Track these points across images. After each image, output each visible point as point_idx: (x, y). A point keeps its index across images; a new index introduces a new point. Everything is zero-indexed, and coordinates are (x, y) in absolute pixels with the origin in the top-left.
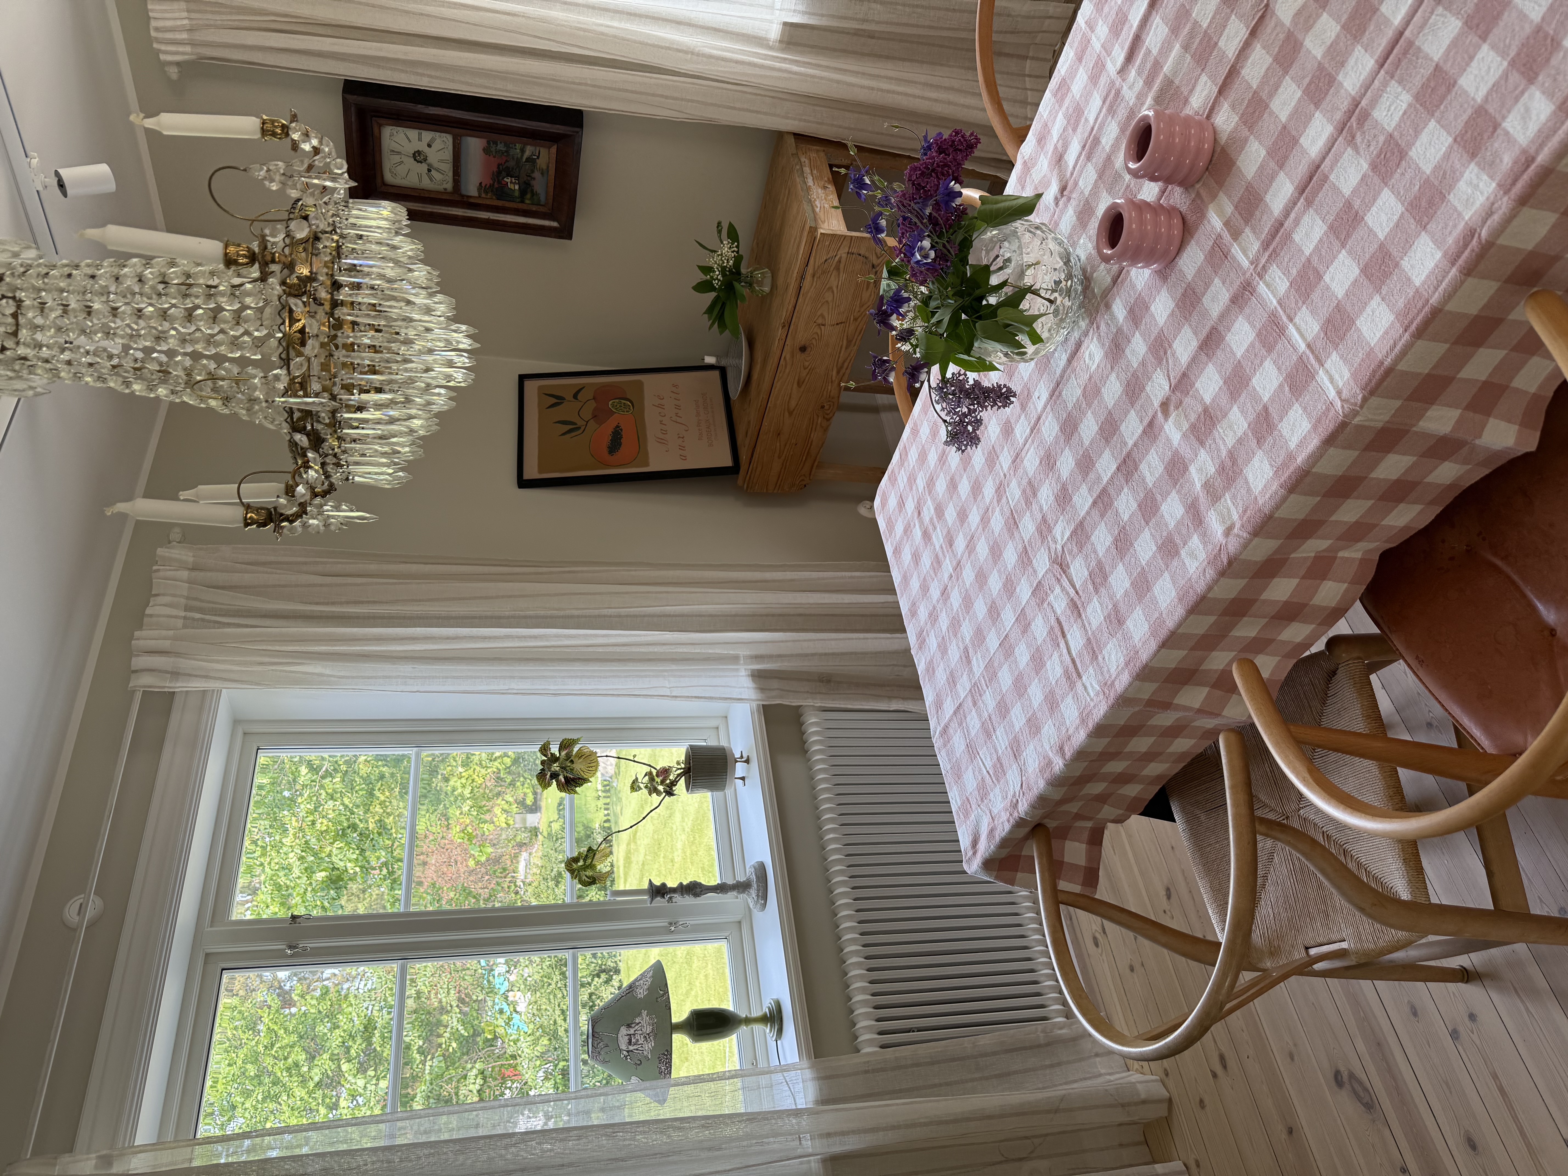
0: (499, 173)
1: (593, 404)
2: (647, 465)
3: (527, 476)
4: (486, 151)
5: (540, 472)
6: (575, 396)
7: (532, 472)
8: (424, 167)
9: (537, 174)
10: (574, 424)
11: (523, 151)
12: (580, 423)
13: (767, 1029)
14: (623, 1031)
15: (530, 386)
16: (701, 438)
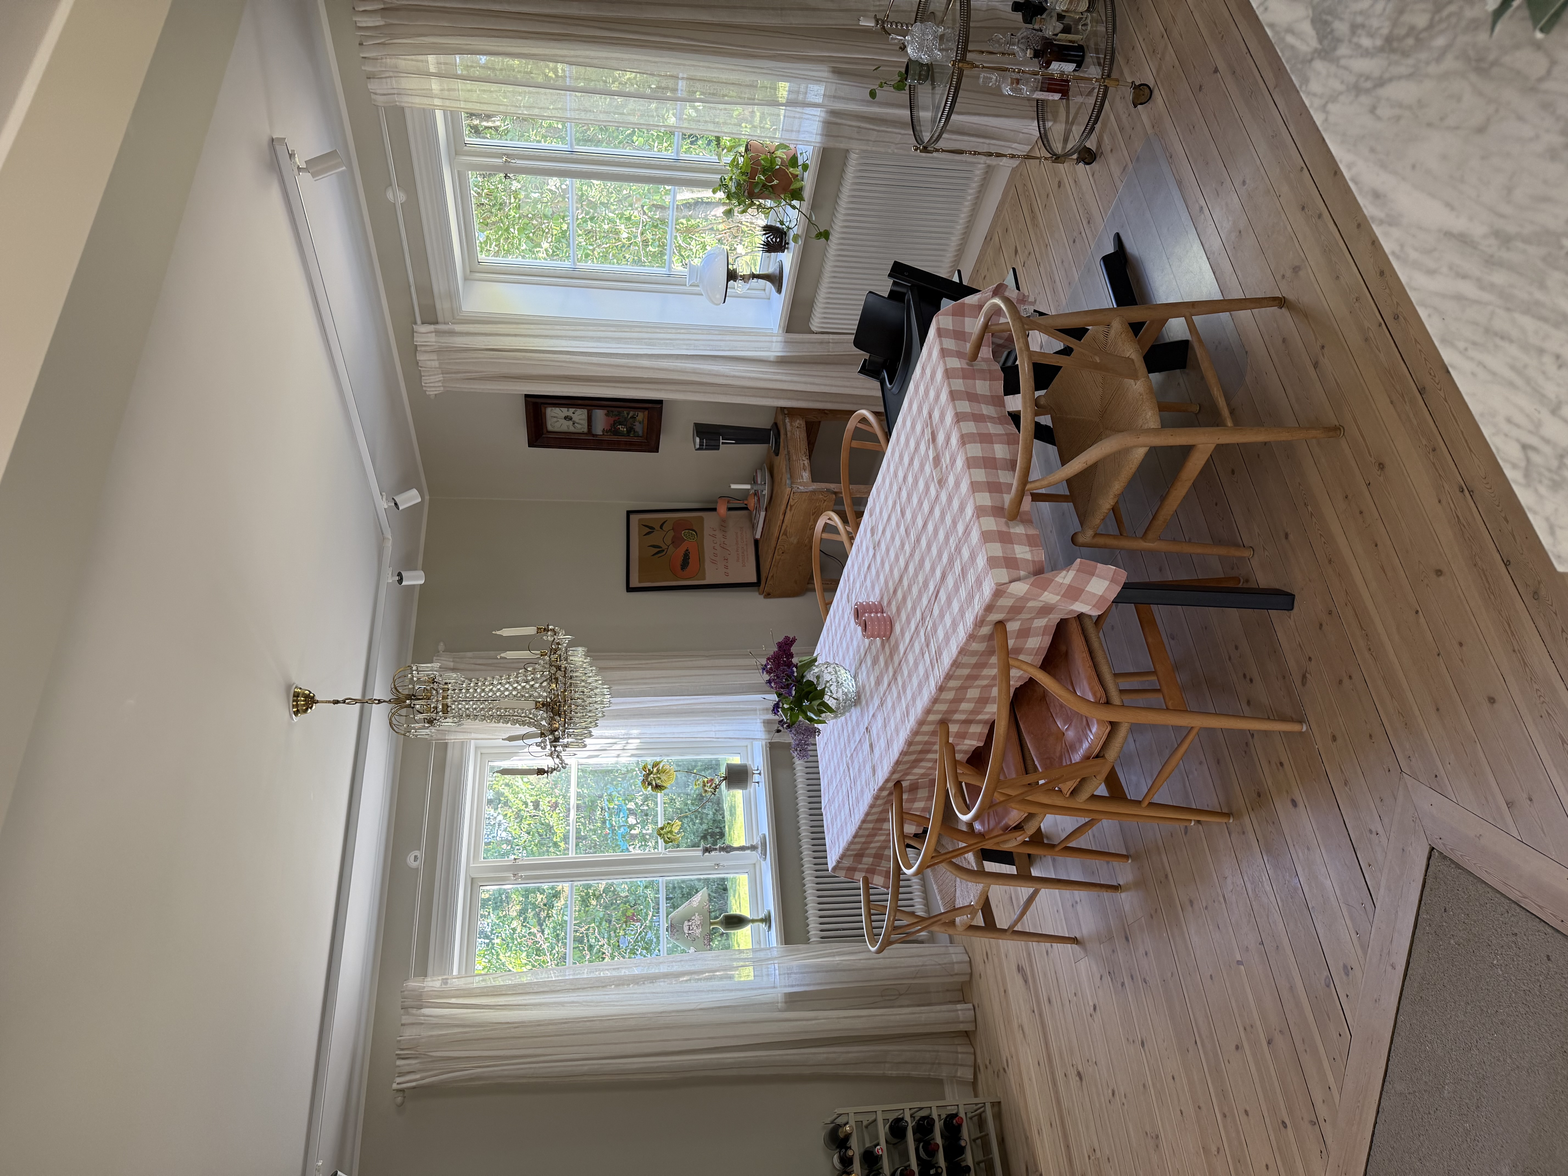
0: (614, 424)
1: (672, 533)
2: (704, 579)
3: (631, 586)
4: (607, 415)
5: (640, 582)
6: (661, 527)
7: (634, 583)
8: (571, 423)
9: (637, 423)
10: (660, 547)
11: (628, 414)
12: (664, 547)
13: (763, 926)
14: (686, 923)
15: (634, 518)
16: (738, 561)
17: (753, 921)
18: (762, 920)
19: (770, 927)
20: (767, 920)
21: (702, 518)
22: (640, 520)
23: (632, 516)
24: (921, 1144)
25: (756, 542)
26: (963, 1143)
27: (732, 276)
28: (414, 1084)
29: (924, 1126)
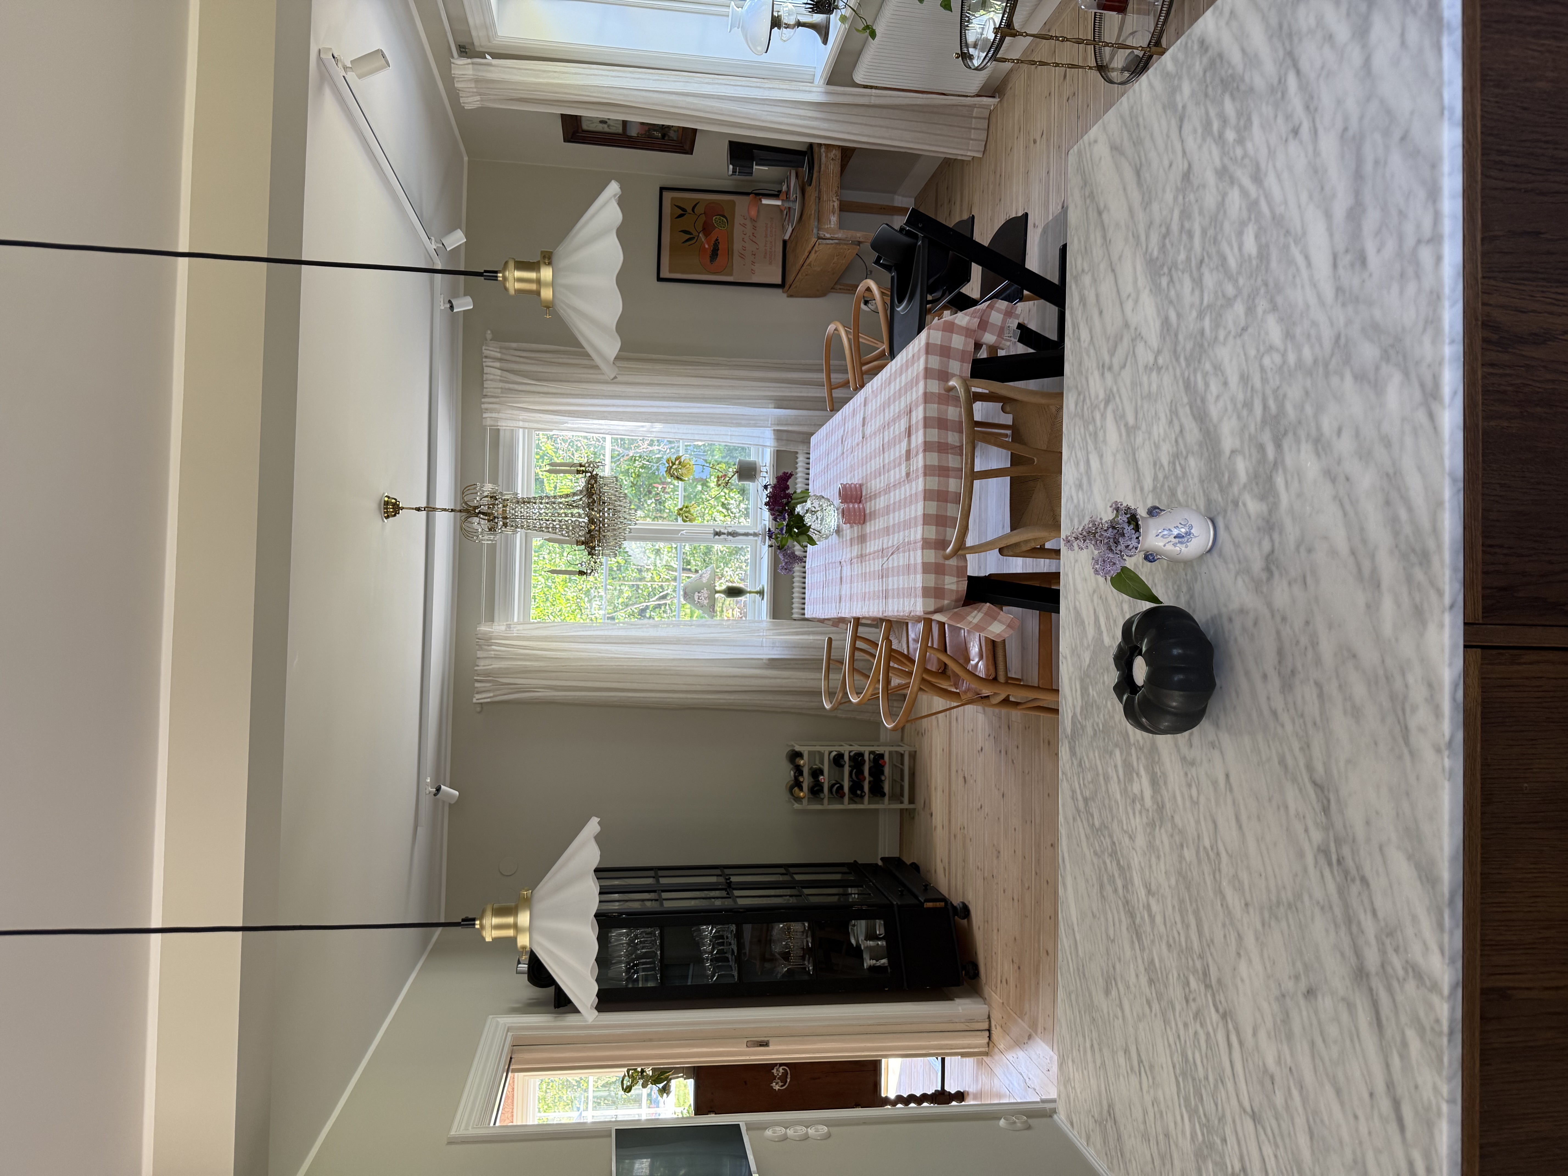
0: (649, 130)
1: (703, 218)
2: (732, 274)
3: (662, 276)
5: (670, 271)
6: (693, 209)
7: (665, 274)
8: (606, 125)
9: (671, 132)
10: (691, 234)
12: (695, 233)
13: (757, 596)
14: (697, 594)
15: (667, 195)
16: (765, 257)
17: (750, 592)
18: (757, 593)
19: (763, 599)
20: (761, 593)
21: (733, 203)
22: (673, 199)
23: (665, 193)
24: (855, 771)
25: (785, 243)
26: (883, 778)
27: (776, 23)
28: (489, 700)
29: (857, 760)
